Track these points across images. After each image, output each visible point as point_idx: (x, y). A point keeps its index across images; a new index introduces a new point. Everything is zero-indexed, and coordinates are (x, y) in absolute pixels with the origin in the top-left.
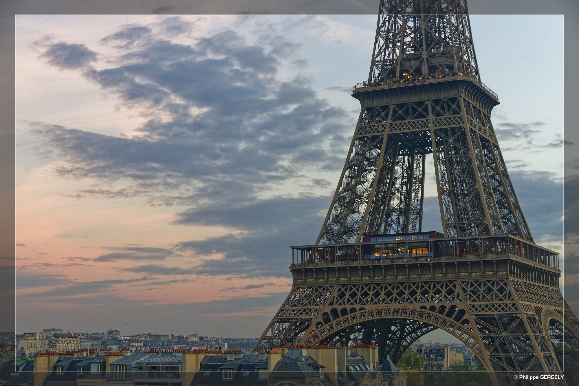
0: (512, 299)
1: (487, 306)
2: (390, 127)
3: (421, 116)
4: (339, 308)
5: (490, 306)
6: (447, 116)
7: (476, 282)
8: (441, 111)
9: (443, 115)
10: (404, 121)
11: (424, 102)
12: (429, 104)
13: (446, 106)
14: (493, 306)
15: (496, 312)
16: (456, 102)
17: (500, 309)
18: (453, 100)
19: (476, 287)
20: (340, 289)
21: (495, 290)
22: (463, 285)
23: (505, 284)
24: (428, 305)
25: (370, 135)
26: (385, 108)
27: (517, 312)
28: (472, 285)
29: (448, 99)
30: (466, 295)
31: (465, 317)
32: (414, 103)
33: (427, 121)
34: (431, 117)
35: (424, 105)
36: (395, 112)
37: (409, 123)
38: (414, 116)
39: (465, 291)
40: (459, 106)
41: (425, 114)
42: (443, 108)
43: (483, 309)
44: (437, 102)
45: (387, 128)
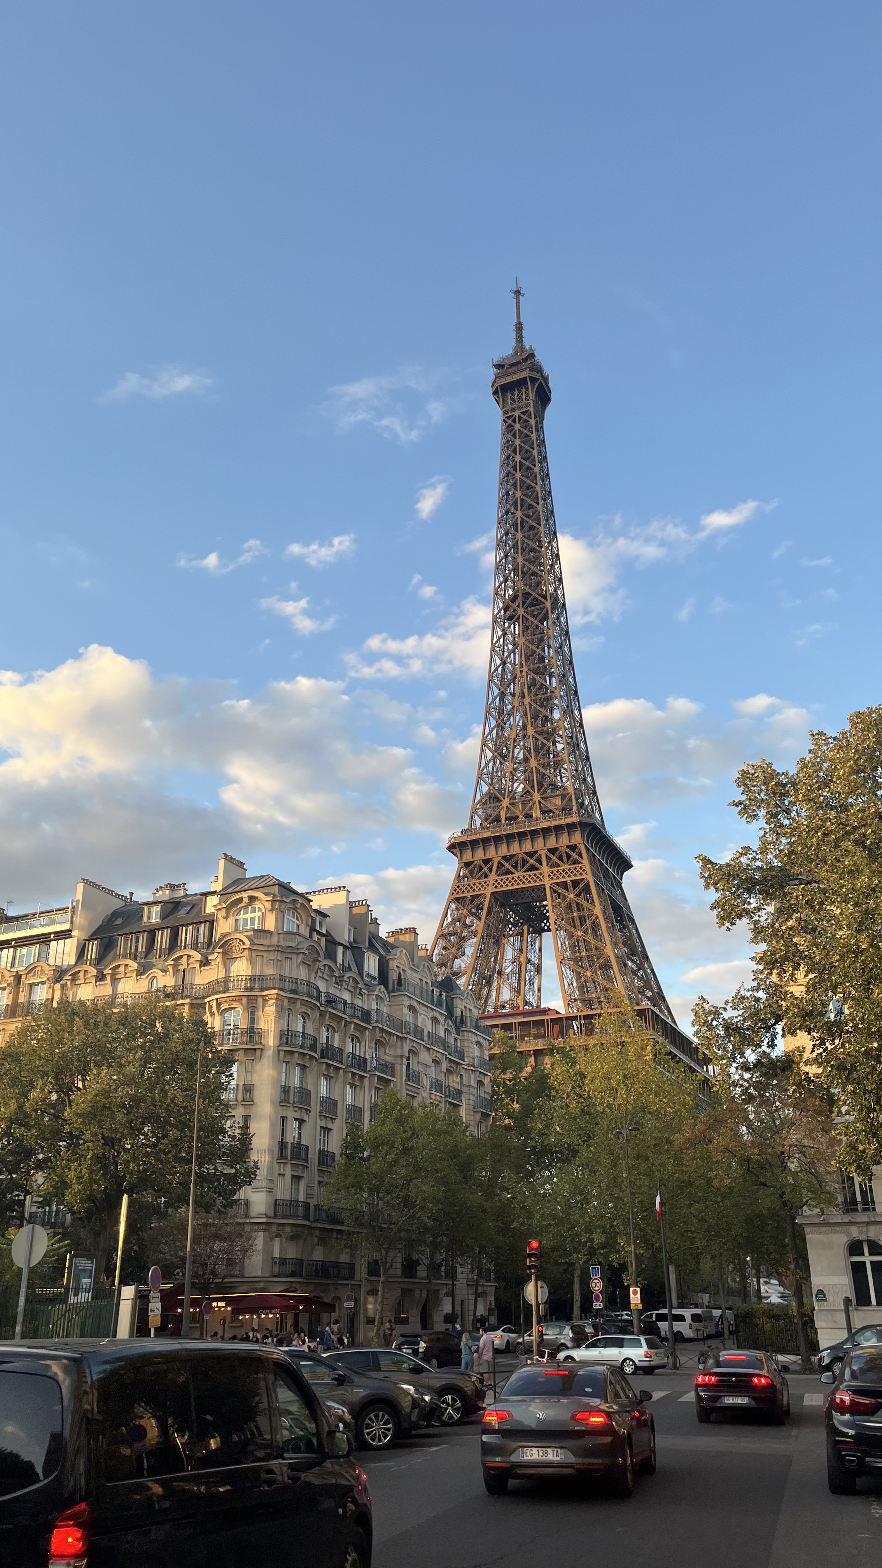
2: (494, 884)
3: (533, 868)
6: (566, 867)
8: (559, 862)
9: (559, 866)
10: (511, 876)
11: (536, 852)
12: (543, 853)
13: (564, 855)
16: (575, 851)
18: (573, 848)
25: (469, 895)
26: (486, 862)
29: (566, 846)
32: (525, 853)
33: (541, 874)
34: (545, 869)
35: (537, 856)
36: (500, 865)
37: (518, 877)
38: (524, 869)
40: (580, 855)
41: (538, 865)
42: (560, 858)
44: (553, 851)
45: (491, 884)
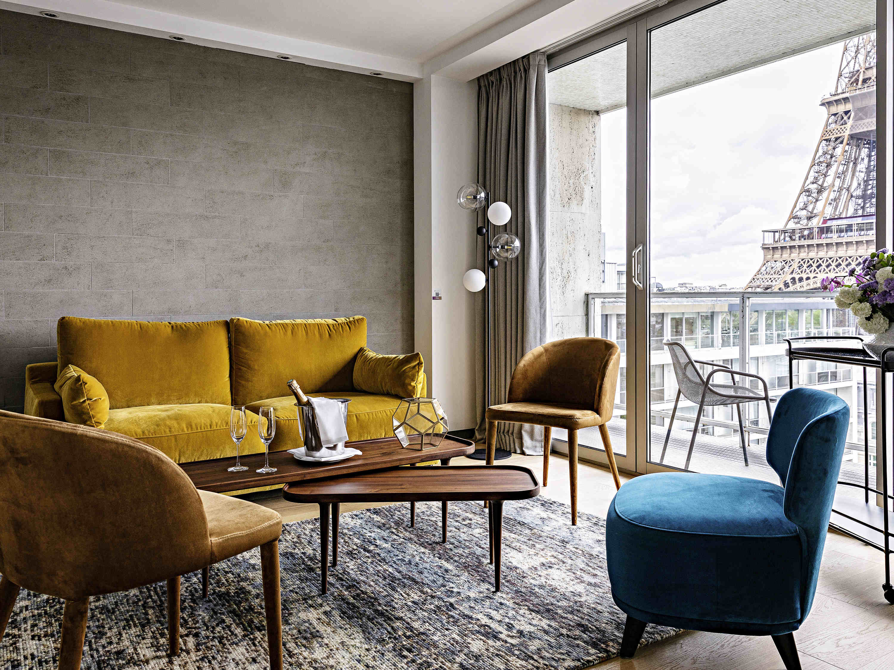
4: (797, 277)
10: (863, 122)
20: (800, 262)
26: (846, 113)
45: (849, 129)
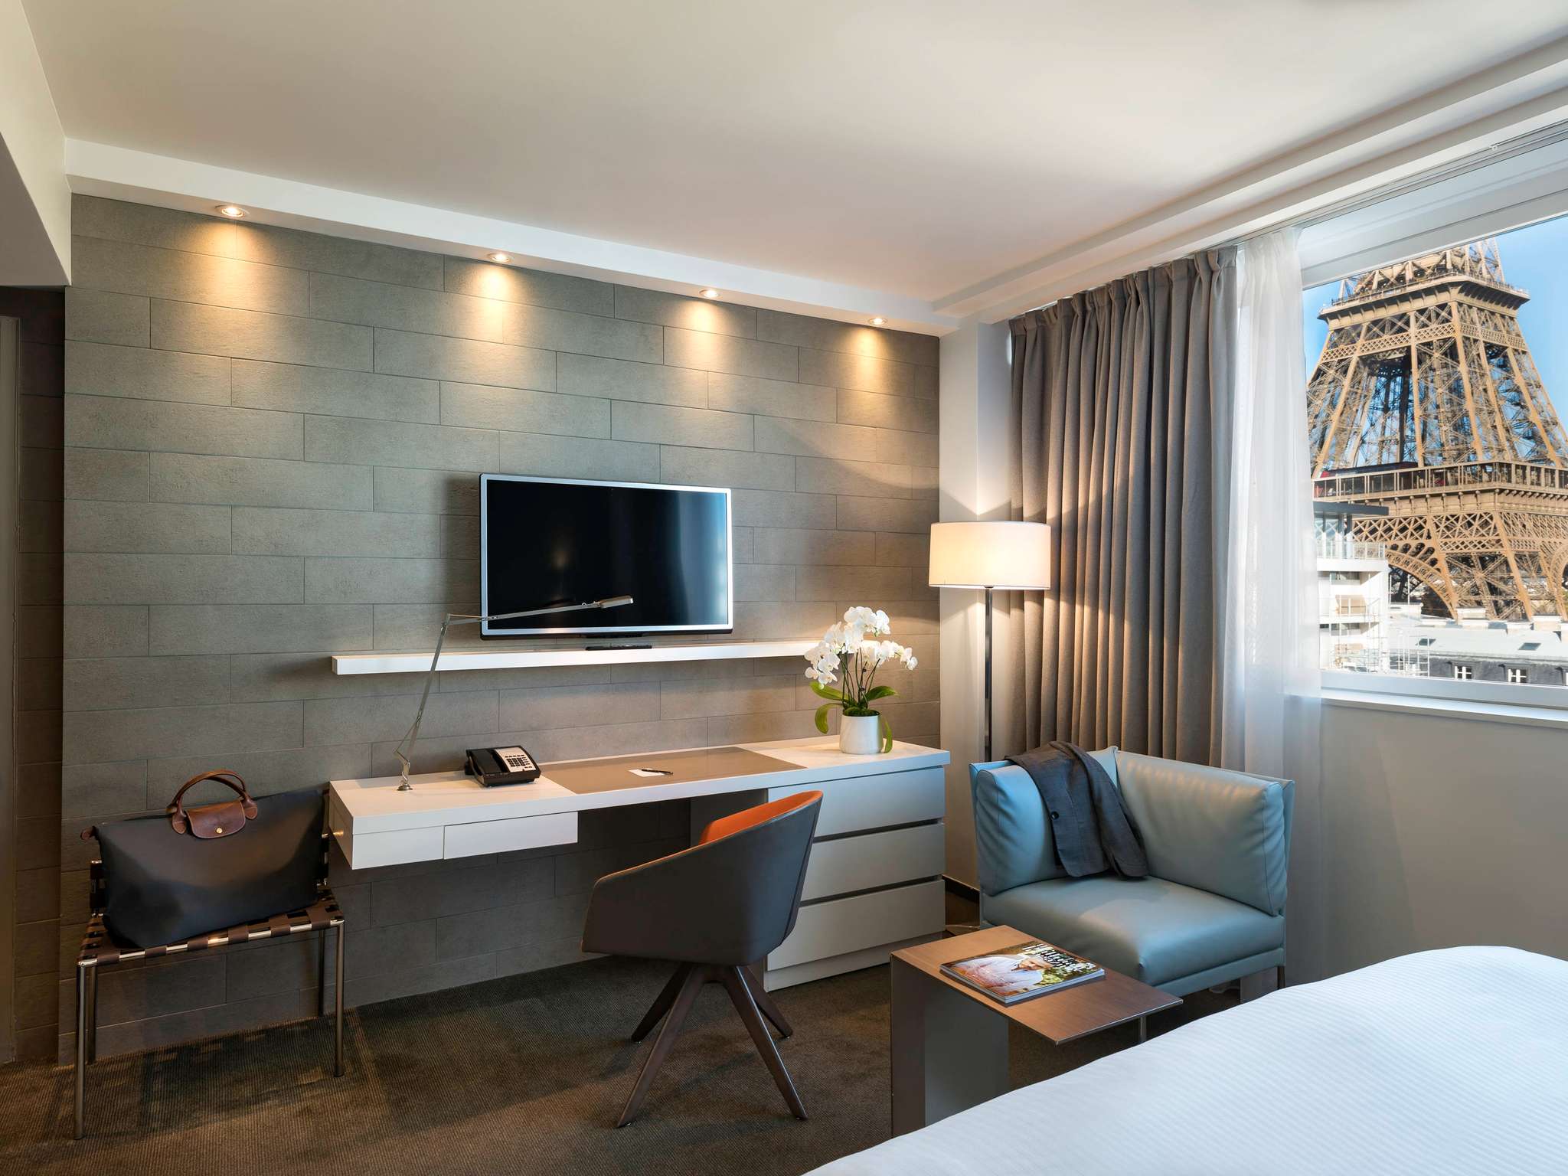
0: (1498, 535)
1: (1463, 543)
2: (1361, 348)
3: (1401, 330)
5: (1466, 543)
6: (1434, 326)
7: (1453, 516)
8: (1427, 322)
9: (1427, 326)
10: (1379, 339)
12: (1412, 315)
13: (1433, 315)
14: (1471, 542)
15: (1475, 550)
16: (1446, 309)
17: (1479, 546)
18: (1442, 307)
19: (1452, 522)
21: (1476, 524)
22: (1436, 521)
23: (1491, 518)
24: (1390, 543)
25: (1336, 360)
26: (1356, 327)
27: (1502, 549)
28: (1447, 519)
29: (1437, 306)
30: (1439, 531)
31: (1433, 556)
32: (1394, 317)
33: (1408, 335)
34: (1413, 329)
35: (1405, 318)
36: (1369, 329)
37: (1386, 340)
38: (1392, 332)
39: (1438, 527)
40: (1450, 314)
41: (1406, 327)
42: (1429, 319)
43: (1457, 547)
44: (1422, 311)
45: (1358, 349)
